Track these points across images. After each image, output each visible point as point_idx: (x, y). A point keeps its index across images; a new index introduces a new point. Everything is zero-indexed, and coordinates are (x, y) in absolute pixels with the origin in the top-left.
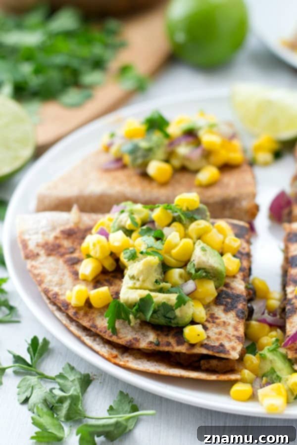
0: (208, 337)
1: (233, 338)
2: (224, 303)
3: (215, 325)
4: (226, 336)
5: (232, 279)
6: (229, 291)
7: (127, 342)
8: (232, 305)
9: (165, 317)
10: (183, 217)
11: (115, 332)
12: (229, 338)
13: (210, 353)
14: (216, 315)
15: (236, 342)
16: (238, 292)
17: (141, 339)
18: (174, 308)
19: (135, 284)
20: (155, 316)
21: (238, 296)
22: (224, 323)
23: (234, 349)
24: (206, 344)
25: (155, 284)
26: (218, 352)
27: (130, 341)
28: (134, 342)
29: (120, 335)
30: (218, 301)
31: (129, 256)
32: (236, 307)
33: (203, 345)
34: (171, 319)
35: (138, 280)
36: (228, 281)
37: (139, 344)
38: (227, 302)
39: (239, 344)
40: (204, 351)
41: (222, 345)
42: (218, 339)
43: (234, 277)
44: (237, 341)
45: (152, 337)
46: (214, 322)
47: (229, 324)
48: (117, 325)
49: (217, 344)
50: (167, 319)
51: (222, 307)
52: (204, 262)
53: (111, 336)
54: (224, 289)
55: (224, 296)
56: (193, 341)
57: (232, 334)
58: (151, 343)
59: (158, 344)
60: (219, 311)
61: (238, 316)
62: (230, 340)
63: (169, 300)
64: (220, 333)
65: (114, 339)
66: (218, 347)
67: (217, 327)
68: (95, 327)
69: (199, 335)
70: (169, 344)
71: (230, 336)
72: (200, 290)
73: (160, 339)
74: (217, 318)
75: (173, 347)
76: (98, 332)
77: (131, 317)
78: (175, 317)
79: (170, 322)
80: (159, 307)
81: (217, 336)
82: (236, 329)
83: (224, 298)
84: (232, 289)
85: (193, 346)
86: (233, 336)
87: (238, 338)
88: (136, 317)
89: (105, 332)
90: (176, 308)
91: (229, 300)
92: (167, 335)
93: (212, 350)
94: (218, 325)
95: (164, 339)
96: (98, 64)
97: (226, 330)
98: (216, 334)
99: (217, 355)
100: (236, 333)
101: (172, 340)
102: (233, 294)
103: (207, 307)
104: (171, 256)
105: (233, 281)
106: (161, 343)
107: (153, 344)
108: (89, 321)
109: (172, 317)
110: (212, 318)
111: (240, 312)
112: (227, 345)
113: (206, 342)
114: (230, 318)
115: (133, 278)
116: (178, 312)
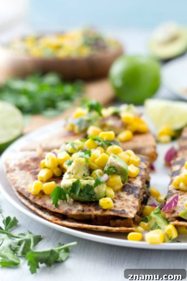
0: (115, 206)
1: (132, 207)
2: (127, 190)
3: (120, 201)
4: (127, 206)
5: (134, 179)
6: (131, 185)
7: (65, 211)
8: (132, 191)
10: (104, 144)
11: (57, 206)
12: (129, 207)
13: (116, 214)
14: (122, 196)
15: (132, 209)
16: (137, 186)
17: (73, 209)
18: (93, 187)
19: (70, 176)
20: (82, 194)
21: (137, 188)
22: (126, 200)
23: (131, 212)
24: (113, 210)
25: (84, 177)
26: (121, 214)
27: (66, 211)
28: (68, 211)
29: (60, 208)
30: (123, 189)
31: (68, 163)
32: (135, 192)
33: (111, 210)
34: (92, 195)
35: (73, 174)
36: (130, 180)
37: (71, 212)
38: (129, 190)
39: (135, 210)
40: (112, 213)
41: (123, 210)
42: (121, 207)
43: (135, 178)
44: (133, 208)
45: (80, 207)
46: (119, 199)
47: (129, 200)
48: (59, 203)
49: (120, 210)
50: (89, 195)
51: (126, 193)
52: (114, 162)
53: (54, 209)
54: (128, 184)
55: (128, 187)
56: (105, 207)
57: (131, 205)
58: (79, 210)
59: (83, 211)
60: (124, 195)
61: (135, 196)
62: (129, 208)
63: (91, 182)
64: (123, 204)
65: (57, 210)
66: (121, 211)
67: (121, 201)
68: (45, 204)
69: (108, 203)
70: (90, 210)
71: (130, 206)
72: (111, 180)
73: (85, 208)
74: (122, 197)
75: (92, 212)
76: (47, 207)
77: (67, 195)
78: (94, 193)
79: (91, 197)
80: (84, 187)
81: (121, 206)
82: (133, 202)
83: (127, 188)
84: (133, 184)
85: (105, 210)
86: (131, 206)
87: (134, 207)
88: (70, 196)
89: (51, 207)
90: (95, 187)
91: (130, 189)
92: (89, 206)
93: (117, 213)
94: (122, 200)
95: (87, 208)
96: (67, 98)
97: (127, 203)
98: (120, 205)
99: (120, 215)
100: (133, 205)
101: (92, 209)
102: (133, 187)
103: (116, 192)
104: (95, 163)
105: (134, 180)
106: (85, 210)
108: (42, 202)
109: (92, 194)
110: (119, 197)
111: (137, 194)
112: (127, 210)
113: (114, 208)
114: (131, 198)
115: (70, 173)
116: (96, 190)
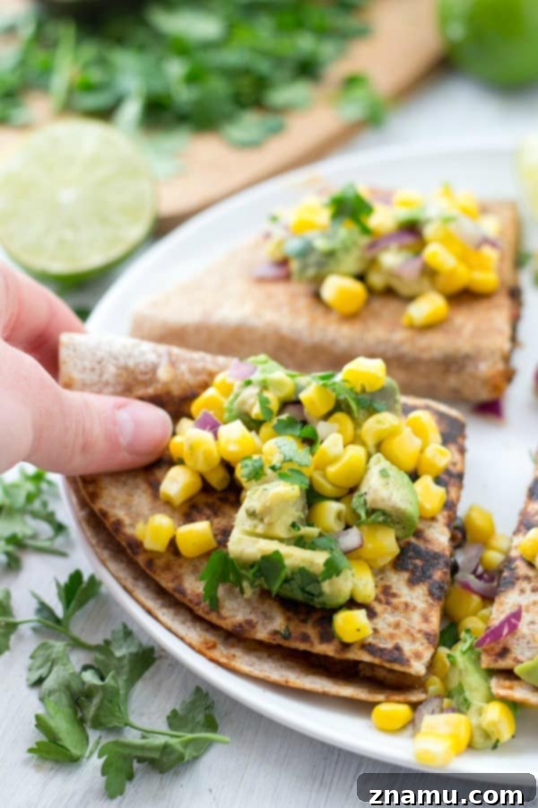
0: (376, 631)
1: (419, 636)
2: (411, 567)
3: (389, 609)
4: (408, 632)
5: (428, 523)
6: (421, 544)
7: (235, 626)
8: (424, 572)
9: (303, 590)
10: (354, 405)
11: (215, 605)
12: (412, 635)
13: (377, 661)
14: (394, 590)
15: (422, 644)
16: (436, 549)
17: (260, 622)
18: (320, 578)
19: (255, 526)
20: (286, 586)
21: (436, 556)
22: (407, 605)
23: (418, 656)
24: (370, 644)
25: (292, 529)
26: (390, 661)
27: (240, 625)
28: (246, 627)
29: (224, 612)
30: (399, 563)
31: (250, 474)
32: (430, 577)
33: (365, 646)
34: (313, 595)
35: (262, 520)
36: (420, 525)
37: (255, 633)
38: (416, 566)
39: (428, 648)
40: (366, 658)
41: (397, 648)
42: (392, 636)
43: (433, 519)
44: (425, 641)
45: (279, 622)
46: (388, 603)
47: (414, 608)
48: (221, 591)
49: (389, 645)
50: (306, 595)
51: (406, 575)
53: (208, 613)
54: (413, 540)
55: (411, 554)
56: (348, 638)
57: (418, 627)
58: (276, 633)
59: (287, 637)
60: (398, 581)
61: (431, 594)
62: (414, 640)
63: (312, 563)
64: (397, 625)
65: (213, 618)
66: (390, 651)
67: (393, 612)
68: (183, 592)
69: (358, 630)
70: (305, 638)
71: (414, 631)
72: (369, 546)
73: (292, 628)
74: (394, 595)
75: (312, 644)
76: (186, 601)
77: (245, 584)
78: (321, 594)
79: (312, 600)
80: (293, 573)
81: (391, 630)
82: (426, 619)
83: (410, 558)
84: (426, 541)
85: (346, 646)
86: (420, 631)
87: (427, 635)
88: (252, 585)
89: (198, 604)
90: (324, 579)
91: (419, 562)
92: (304, 621)
93: (381, 657)
94: (395, 608)
95: (297, 628)
97: (409, 619)
98: (389, 625)
99: (387, 665)
100: (425, 627)
101: (311, 631)
102: (428, 553)
103: (379, 572)
104: (325, 476)
105: (430, 527)
106: (294, 635)
107: (280, 636)
108: (173, 581)
109: (316, 593)
110: (386, 593)
111: (437, 586)
112: (408, 648)
113: (371, 640)
114: (418, 598)
115: (252, 514)
116: (326, 587)
